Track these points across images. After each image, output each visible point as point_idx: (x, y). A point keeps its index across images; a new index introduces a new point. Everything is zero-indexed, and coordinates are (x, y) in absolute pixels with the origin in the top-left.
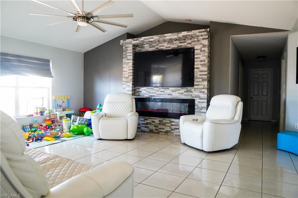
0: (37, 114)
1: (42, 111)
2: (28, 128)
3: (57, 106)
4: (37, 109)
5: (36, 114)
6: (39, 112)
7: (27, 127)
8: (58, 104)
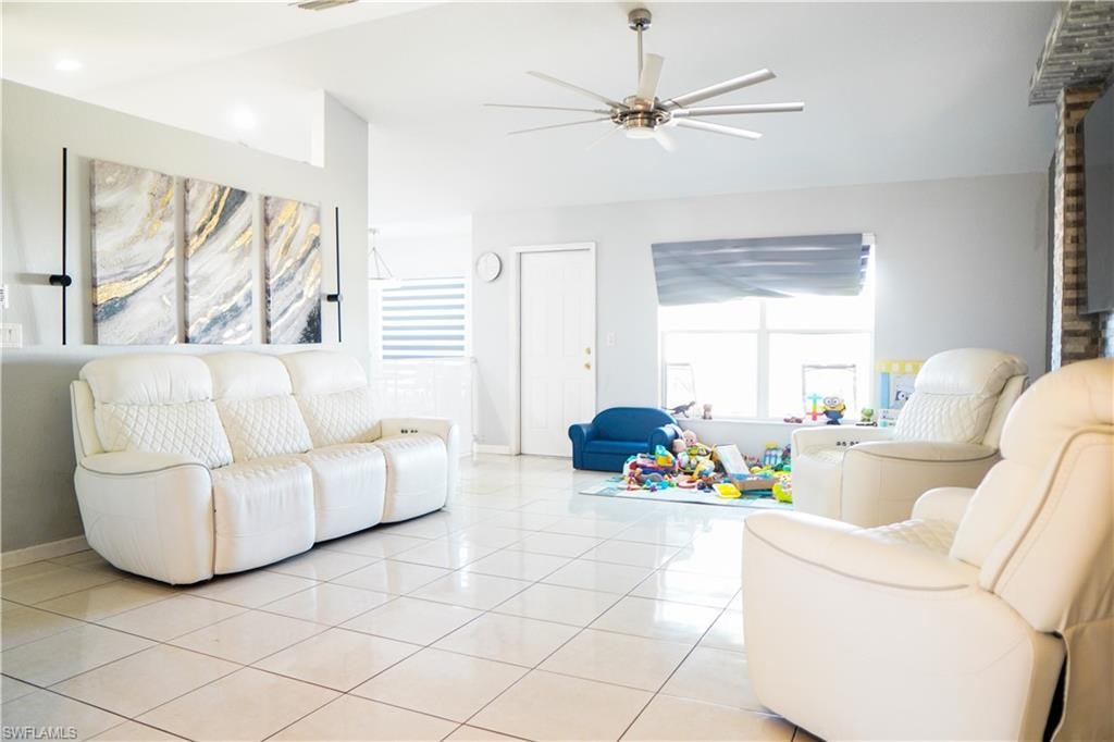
0: (814, 418)
1: (829, 409)
2: (776, 457)
3: (897, 399)
4: (815, 402)
5: (810, 417)
6: (820, 411)
7: (773, 453)
8: (898, 393)
